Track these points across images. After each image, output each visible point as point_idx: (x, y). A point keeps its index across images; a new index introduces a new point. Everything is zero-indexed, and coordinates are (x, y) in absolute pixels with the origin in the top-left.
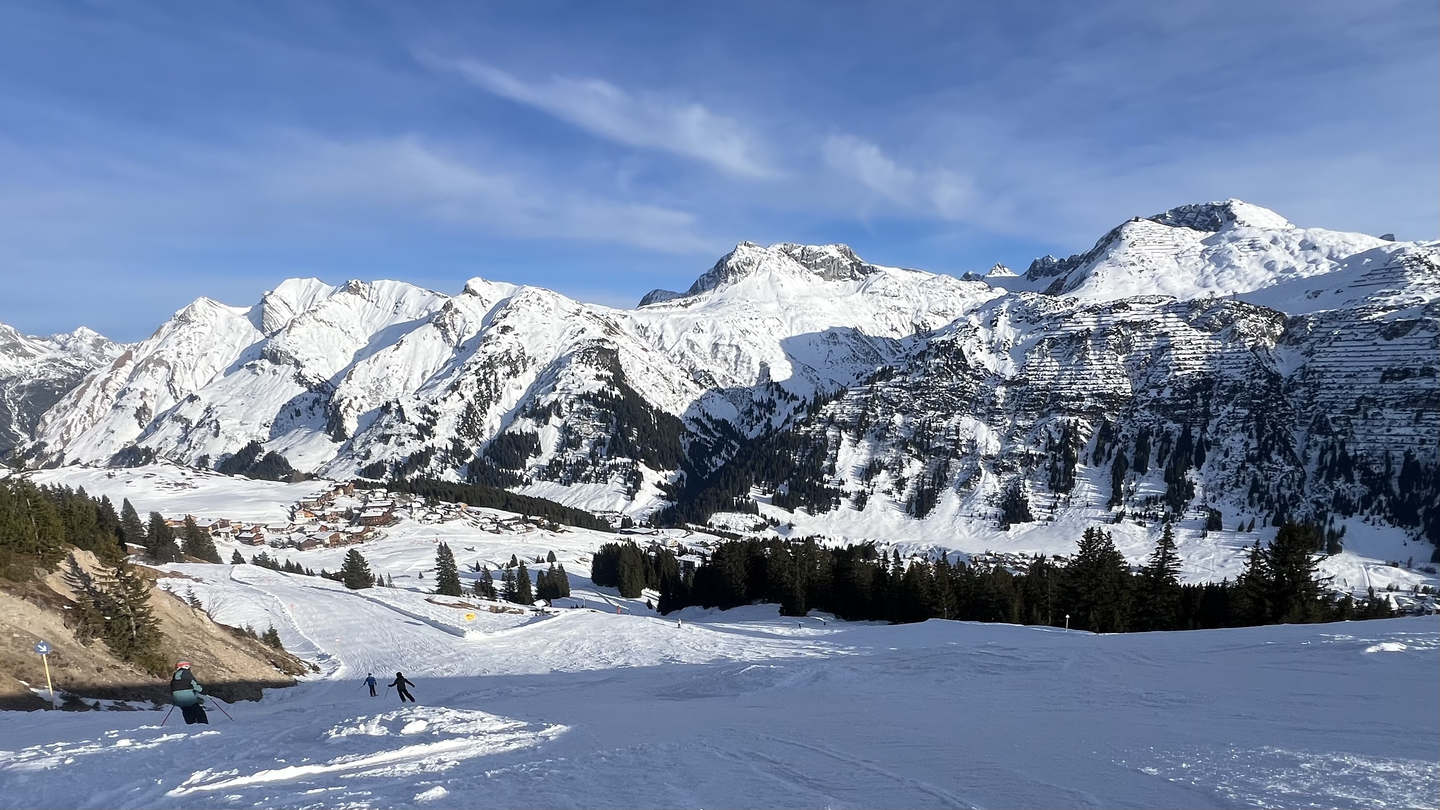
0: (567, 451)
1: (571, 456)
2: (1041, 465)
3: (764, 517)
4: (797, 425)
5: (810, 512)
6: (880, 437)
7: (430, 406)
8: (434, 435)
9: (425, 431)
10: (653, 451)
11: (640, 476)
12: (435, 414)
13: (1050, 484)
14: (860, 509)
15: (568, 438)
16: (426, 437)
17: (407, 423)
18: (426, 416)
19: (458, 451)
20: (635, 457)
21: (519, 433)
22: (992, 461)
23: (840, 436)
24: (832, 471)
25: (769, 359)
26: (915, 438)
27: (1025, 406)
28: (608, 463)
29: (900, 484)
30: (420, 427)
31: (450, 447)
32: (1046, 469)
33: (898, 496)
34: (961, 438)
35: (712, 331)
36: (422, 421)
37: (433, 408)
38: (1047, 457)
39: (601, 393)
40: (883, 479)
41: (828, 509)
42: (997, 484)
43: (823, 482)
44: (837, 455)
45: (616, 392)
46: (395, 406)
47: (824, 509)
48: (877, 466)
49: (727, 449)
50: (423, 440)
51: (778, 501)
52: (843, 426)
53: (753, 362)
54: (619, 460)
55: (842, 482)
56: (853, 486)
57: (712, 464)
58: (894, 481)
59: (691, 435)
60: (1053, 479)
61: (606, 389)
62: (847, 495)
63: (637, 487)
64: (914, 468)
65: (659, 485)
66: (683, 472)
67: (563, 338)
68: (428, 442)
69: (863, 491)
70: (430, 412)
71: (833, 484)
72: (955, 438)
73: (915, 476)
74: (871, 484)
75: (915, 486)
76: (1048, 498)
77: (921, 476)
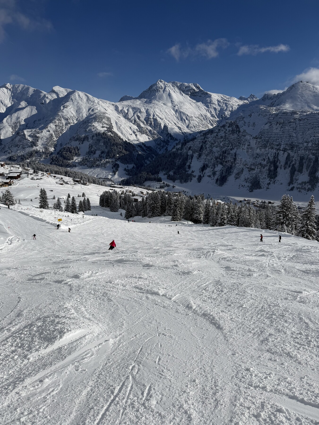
0: (90, 155)
2: (265, 168)
3: (164, 183)
4: (178, 149)
5: (181, 182)
11: (118, 166)
12: (38, 137)
13: (268, 176)
14: (199, 182)
15: (91, 150)
17: (27, 140)
20: (116, 159)
21: (71, 147)
23: (193, 155)
24: (189, 167)
25: (167, 124)
26: (220, 157)
27: (260, 146)
29: (214, 174)
30: (32, 142)
32: (267, 170)
33: (213, 178)
34: (236, 157)
35: (147, 113)
38: (267, 166)
39: (104, 133)
40: (208, 171)
41: (188, 182)
42: (249, 175)
43: (186, 171)
44: (191, 161)
45: (110, 133)
46: (22, 134)
47: (186, 181)
48: (206, 166)
49: (151, 158)
51: (169, 178)
52: (194, 151)
53: (161, 125)
54: (110, 160)
55: (193, 172)
56: (197, 173)
57: (145, 163)
58: (212, 172)
59: (138, 151)
60: (269, 174)
61: (106, 132)
62: (195, 176)
63: (117, 169)
64: (219, 168)
65: (125, 170)
66: (134, 165)
67: (90, 112)
69: (200, 176)
71: (190, 172)
72: (234, 157)
73: (219, 170)
74: (203, 173)
75: (219, 174)
76: (267, 181)
77: (221, 171)
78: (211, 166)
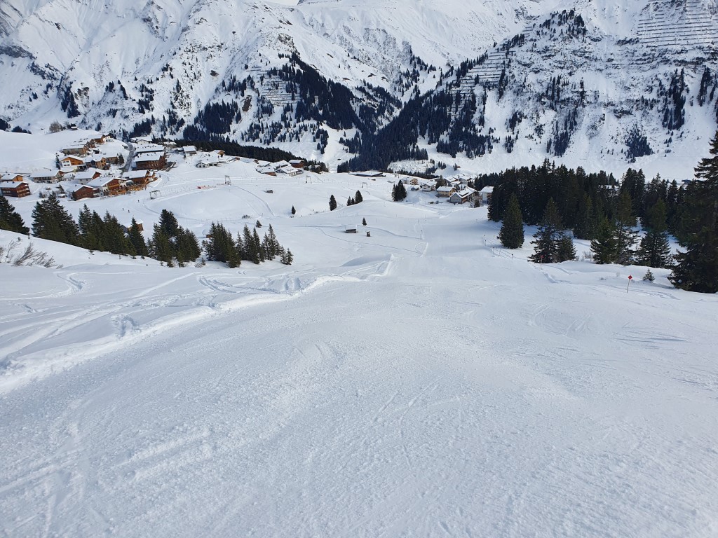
0: (262, 117)
1: (268, 121)
2: (654, 108)
3: (433, 162)
4: (450, 86)
5: (469, 156)
6: (518, 93)
7: (147, 85)
8: (153, 109)
9: (144, 105)
10: (332, 114)
11: (325, 134)
12: (152, 91)
13: (663, 124)
14: (509, 151)
15: (262, 106)
16: (146, 111)
17: (129, 99)
18: (144, 93)
19: (174, 121)
20: (320, 120)
21: (221, 104)
22: (612, 108)
23: (485, 94)
24: (482, 121)
25: (409, 39)
26: (547, 92)
27: (638, 60)
28: (297, 125)
29: (539, 130)
30: (140, 103)
31: (167, 118)
32: (659, 111)
33: (538, 140)
34: (585, 90)
35: (362, 19)
36: (141, 98)
37: (149, 87)
38: (659, 101)
39: (285, 68)
40: (525, 127)
41: (483, 153)
42: (618, 125)
43: (475, 130)
44: (484, 108)
45: (297, 67)
46: (117, 87)
47: (480, 153)
48: (518, 116)
49: (388, 111)
50: (144, 113)
51: (442, 149)
52: (487, 86)
53: (397, 41)
54: (306, 122)
55: (491, 131)
56: (501, 134)
57: (379, 123)
58: (535, 127)
59: (360, 100)
60: (665, 119)
61: (288, 66)
62: (497, 141)
63: (325, 143)
64: (548, 118)
65: (341, 141)
66: (357, 129)
67: (248, 26)
68: (148, 115)
69: (510, 138)
70: (147, 90)
71: (484, 133)
72: (581, 90)
73: (550, 122)
74: (515, 131)
75: (551, 131)
76: (663, 134)
77: (555, 122)
78: (530, 115)
